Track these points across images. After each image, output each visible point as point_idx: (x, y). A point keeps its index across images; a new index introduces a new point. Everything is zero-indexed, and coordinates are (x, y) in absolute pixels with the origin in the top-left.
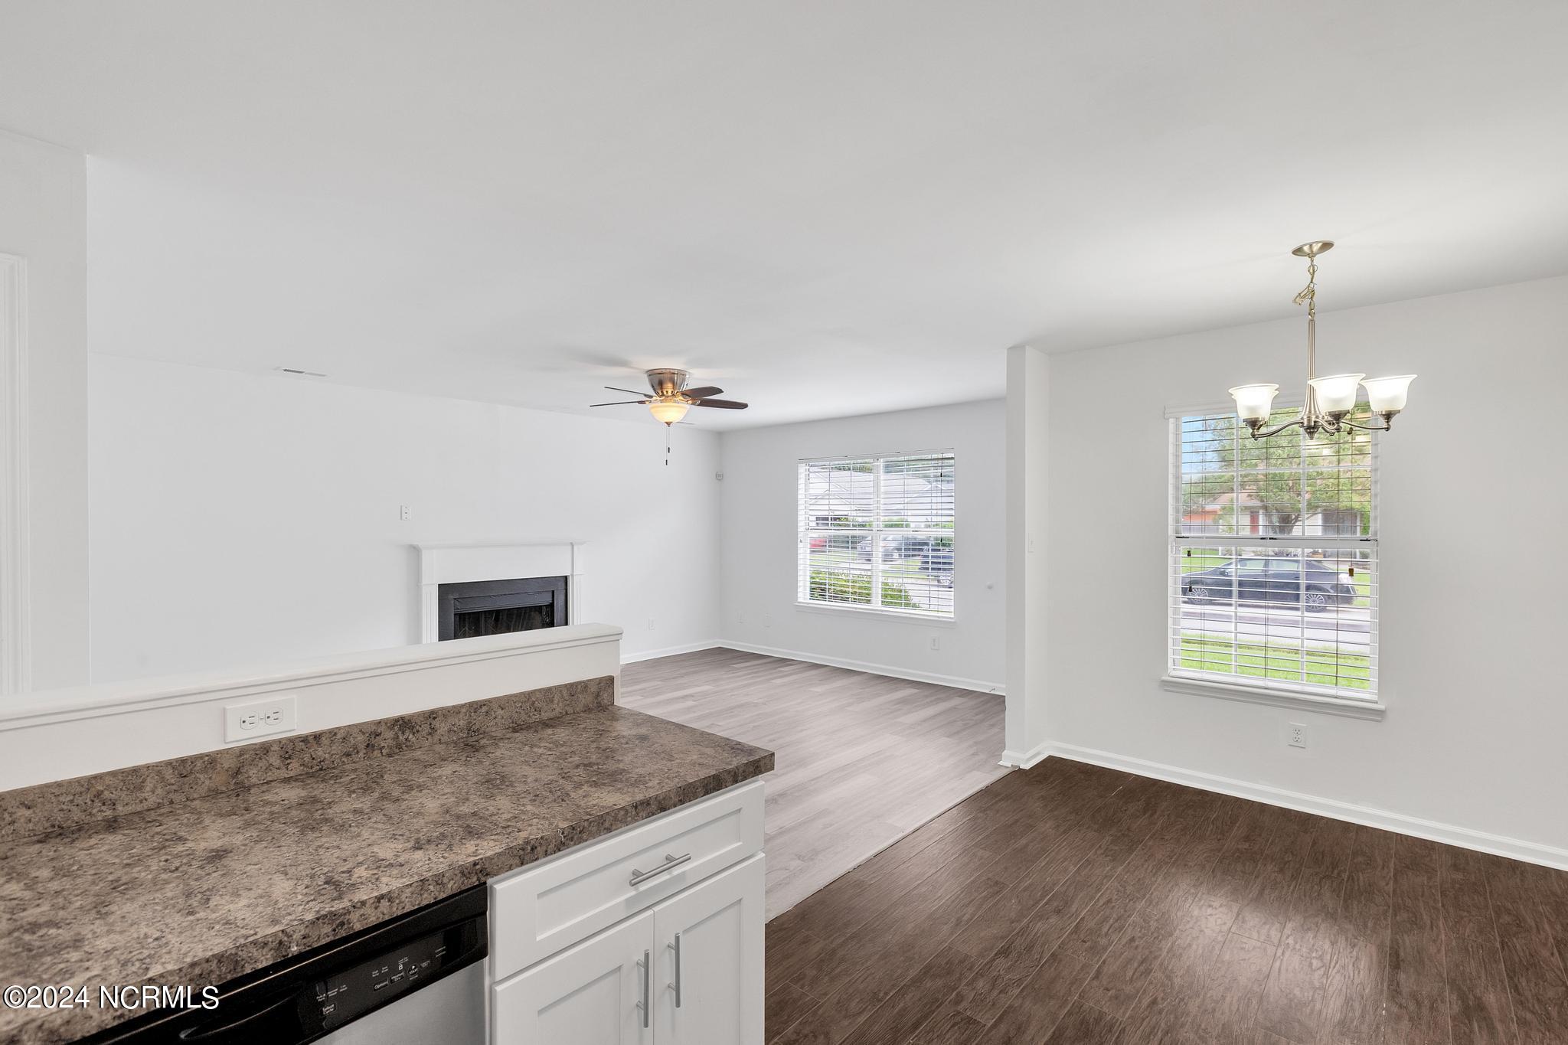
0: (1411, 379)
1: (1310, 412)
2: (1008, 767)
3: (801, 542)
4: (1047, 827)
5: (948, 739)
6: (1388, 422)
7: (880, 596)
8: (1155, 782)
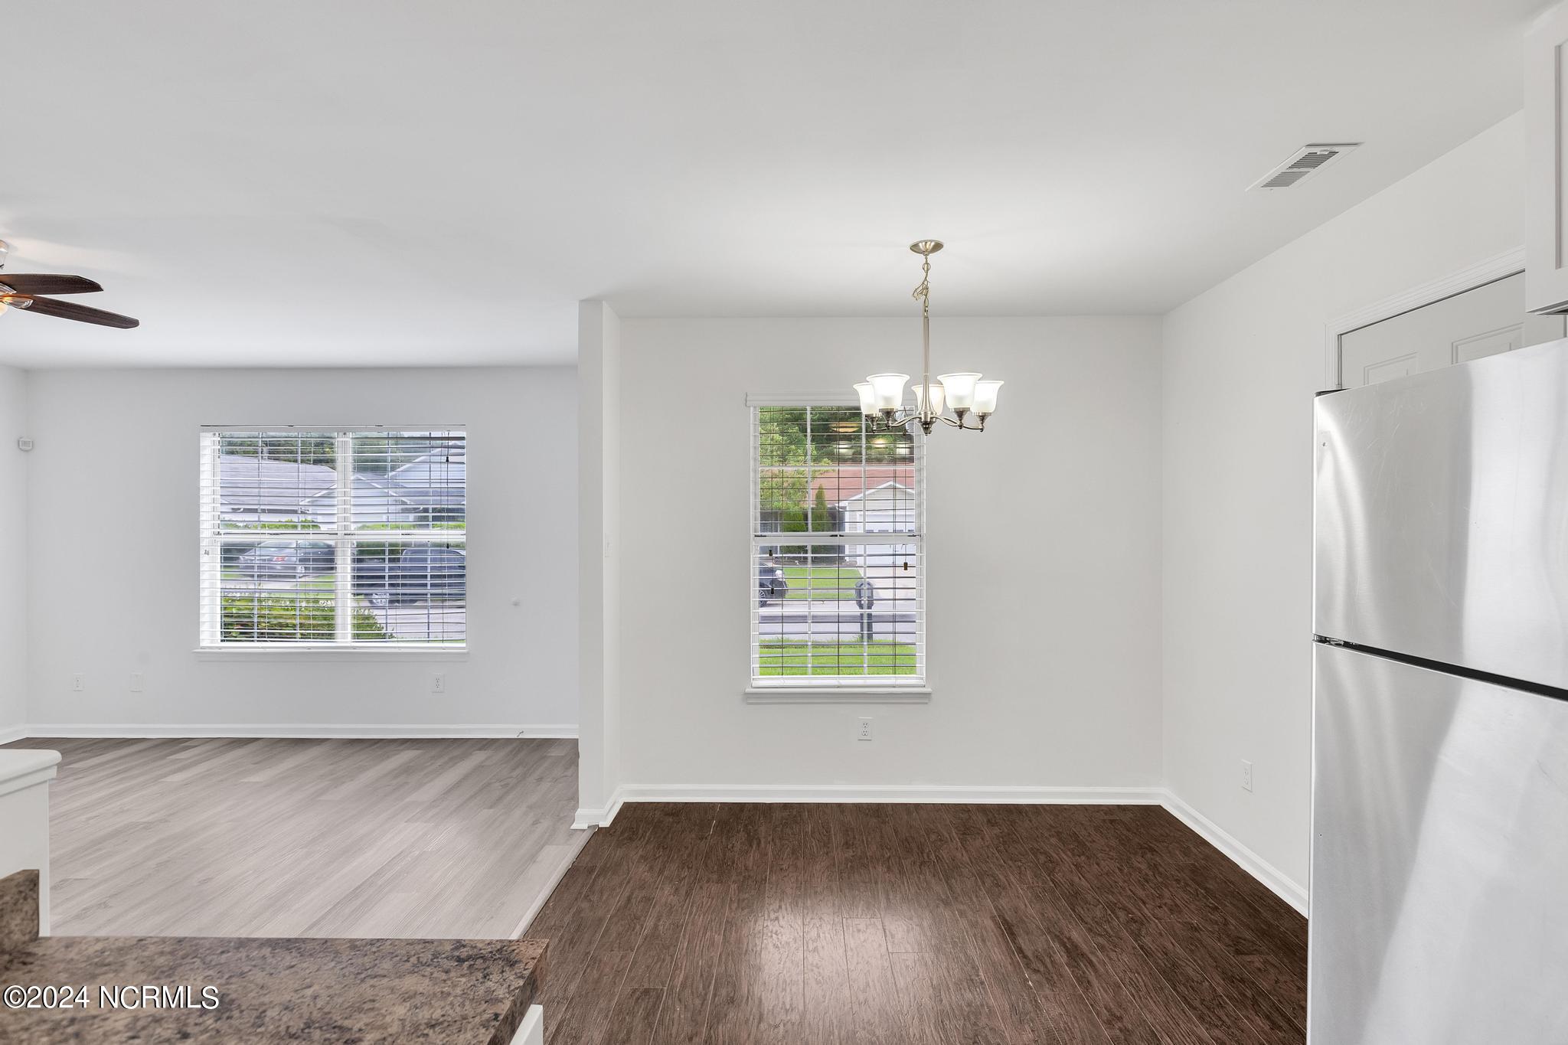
0: (1001, 384)
1: (926, 408)
2: (584, 830)
3: (207, 553)
4: (665, 894)
5: (492, 810)
6: (982, 423)
7: (349, 627)
8: (742, 806)
